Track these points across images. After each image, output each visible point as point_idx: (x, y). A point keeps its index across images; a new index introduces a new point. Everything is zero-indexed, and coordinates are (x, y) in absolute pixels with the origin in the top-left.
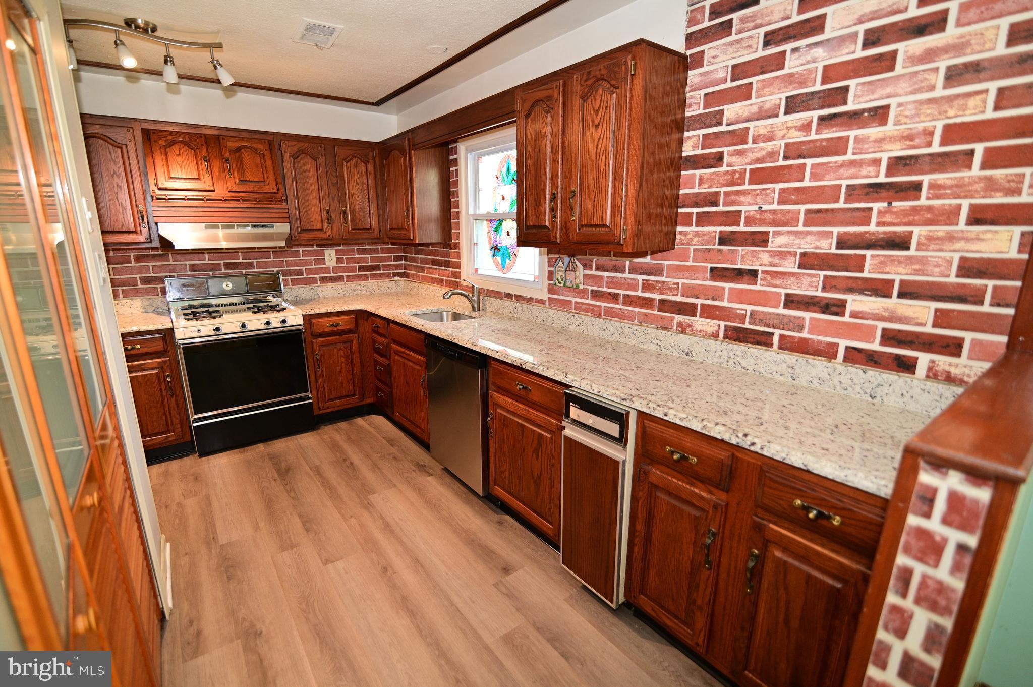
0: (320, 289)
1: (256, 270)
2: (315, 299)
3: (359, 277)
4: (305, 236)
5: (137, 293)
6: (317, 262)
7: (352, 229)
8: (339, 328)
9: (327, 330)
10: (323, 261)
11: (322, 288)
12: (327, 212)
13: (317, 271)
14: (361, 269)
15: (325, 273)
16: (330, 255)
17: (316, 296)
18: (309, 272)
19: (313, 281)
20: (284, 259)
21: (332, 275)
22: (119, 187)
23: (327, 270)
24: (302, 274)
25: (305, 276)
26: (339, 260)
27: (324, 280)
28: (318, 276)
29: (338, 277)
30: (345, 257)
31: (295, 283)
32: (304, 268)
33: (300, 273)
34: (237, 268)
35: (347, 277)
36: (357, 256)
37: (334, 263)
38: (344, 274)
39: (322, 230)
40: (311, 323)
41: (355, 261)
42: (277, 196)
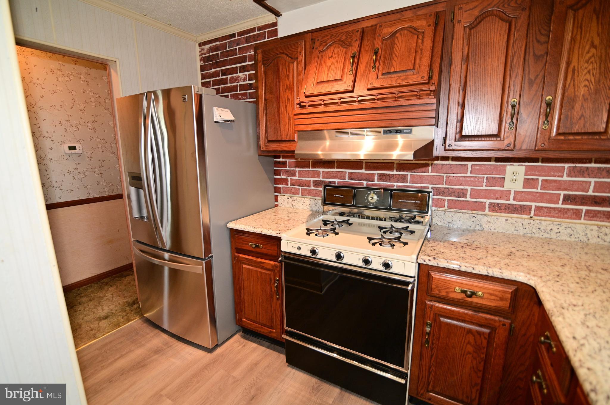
0: (485, 219)
1: (408, 184)
2: (474, 231)
3: (561, 213)
4: (467, 144)
5: (310, 193)
6: (491, 182)
7: (558, 134)
8: (474, 300)
9: (452, 295)
10: (500, 181)
11: (489, 219)
12: (513, 106)
13: (487, 194)
14: (568, 199)
15: (501, 198)
16: (515, 174)
17: (478, 228)
18: (475, 194)
19: (480, 207)
20: (445, 175)
21: (512, 202)
23: (505, 194)
24: (464, 196)
25: (468, 199)
26: (528, 183)
27: (495, 208)
28: (488, 201)
29: (521, 206)
30: (541, 178)
31: (453, 205)
32: (469, 188)
33: (463, 194)
34: (389, 180)
35: (538, 208)
36: (565, 178)
37: (519, 186)
38: (533, 204)
39: (497, 136)
40: (429, 275)
41: (560, 186)
42: (426, 87)
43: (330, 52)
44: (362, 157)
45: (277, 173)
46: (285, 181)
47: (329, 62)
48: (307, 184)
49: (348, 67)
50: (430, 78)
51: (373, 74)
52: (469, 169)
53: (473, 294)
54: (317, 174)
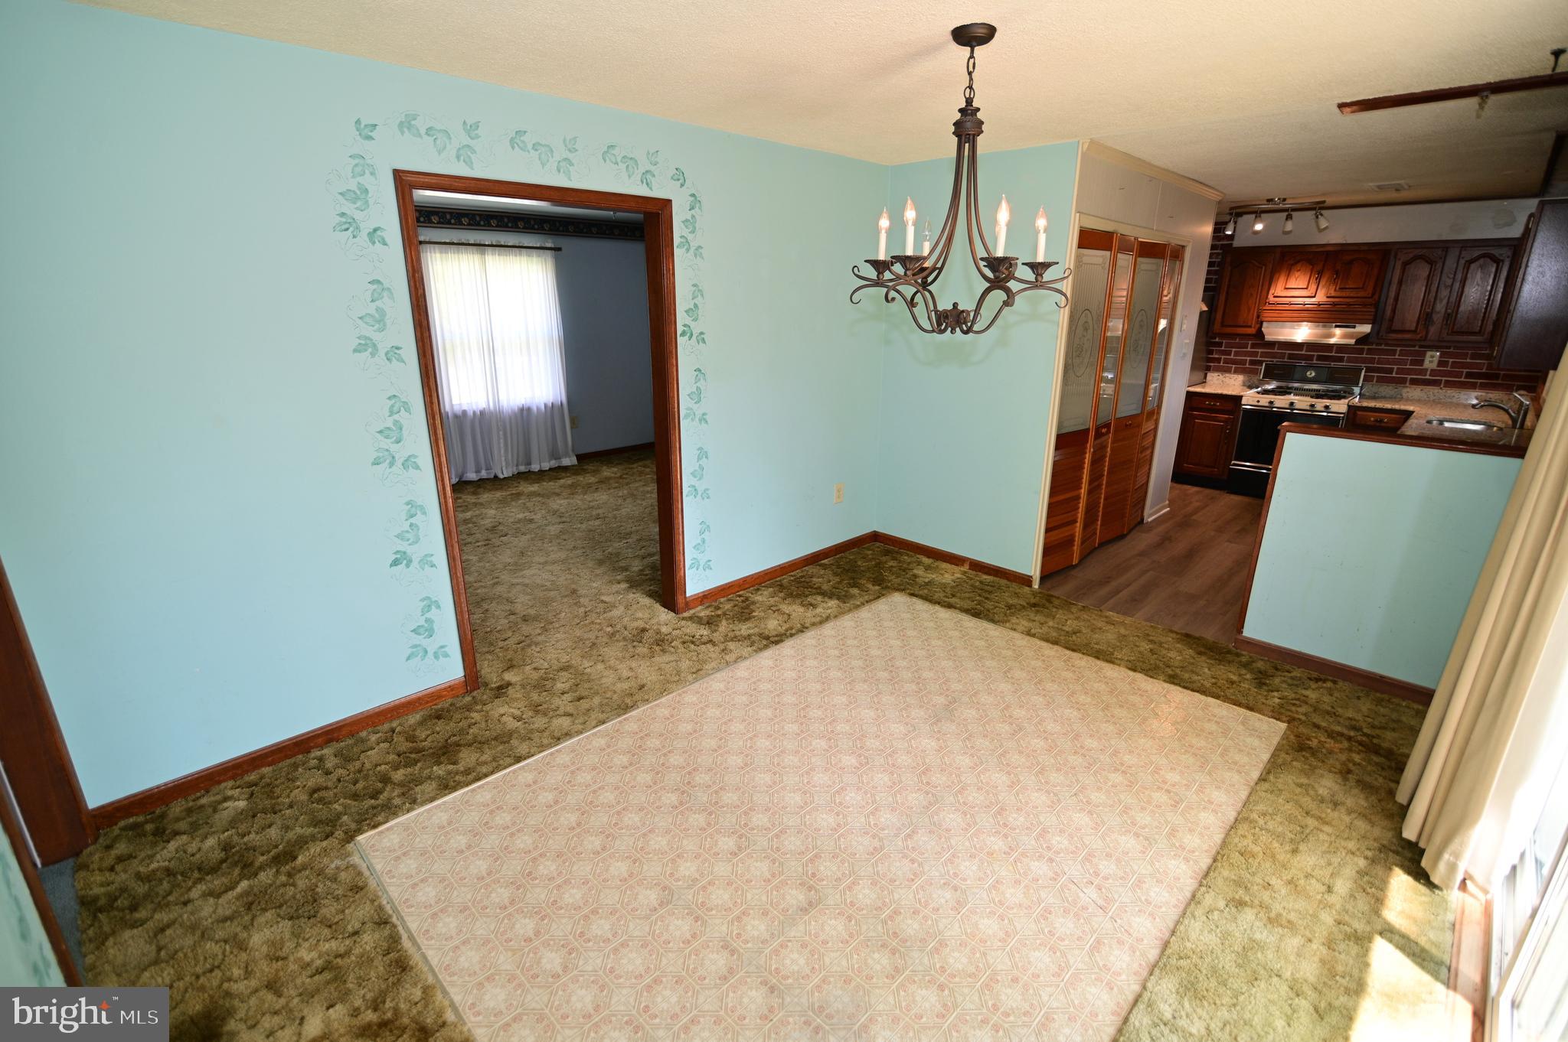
0: (1405, 390)
1: (1344, 363)
3: (1463, 384)
4: (1394, 336)
6: (1413, 363)
10: (1421, 362)
11: (1408, 390)
13: (1409, 372)
14: (1469, 375)
15: (1420, 375)
16: (1432, 357)
18: (1399, 371)
19: (1402, 381)
21: (1427, 377)
22: (1252, 294)
23: (1424, 372)
24: (1391, 373)
25: (1394, 375)
26: (1440, 363)
27: (1414, 382)
28: (1409, 377)
29: (1434, 380)
30: (1451, 360)
31: (1380, 380)
32: (1395, 367)
33: (1391, 371)
35: (1446, 381)
36: (1468, 360)
37: (1434, 366)
38: (1444, 379)
39: (1415, 332)
40: (1355, 414)
41: (1464, 365)
42: (1370, 300)
43: (1299, 266)
44: (1299, 341)
45: (1211, 352)
46: (1218, 360)
47: (1297, 274)
48: (1243, 362)
49: (1313, 280)
50: (1373, 294)
51: (1332, 288)
52: (1398, 353)
53: (1381, 421)
54: (1255, 354)
